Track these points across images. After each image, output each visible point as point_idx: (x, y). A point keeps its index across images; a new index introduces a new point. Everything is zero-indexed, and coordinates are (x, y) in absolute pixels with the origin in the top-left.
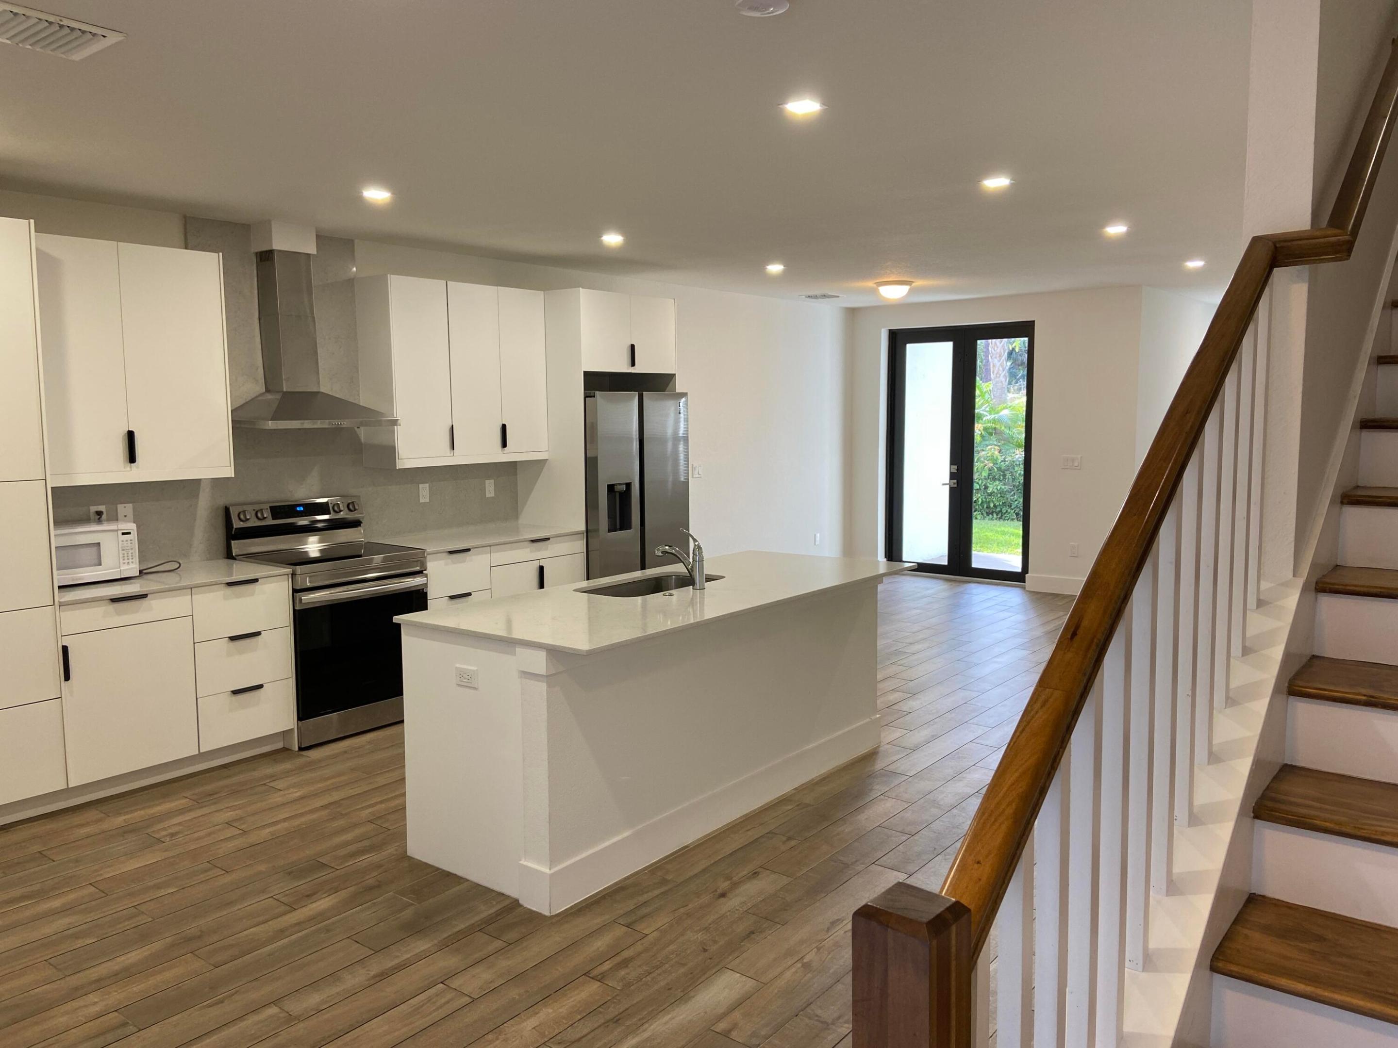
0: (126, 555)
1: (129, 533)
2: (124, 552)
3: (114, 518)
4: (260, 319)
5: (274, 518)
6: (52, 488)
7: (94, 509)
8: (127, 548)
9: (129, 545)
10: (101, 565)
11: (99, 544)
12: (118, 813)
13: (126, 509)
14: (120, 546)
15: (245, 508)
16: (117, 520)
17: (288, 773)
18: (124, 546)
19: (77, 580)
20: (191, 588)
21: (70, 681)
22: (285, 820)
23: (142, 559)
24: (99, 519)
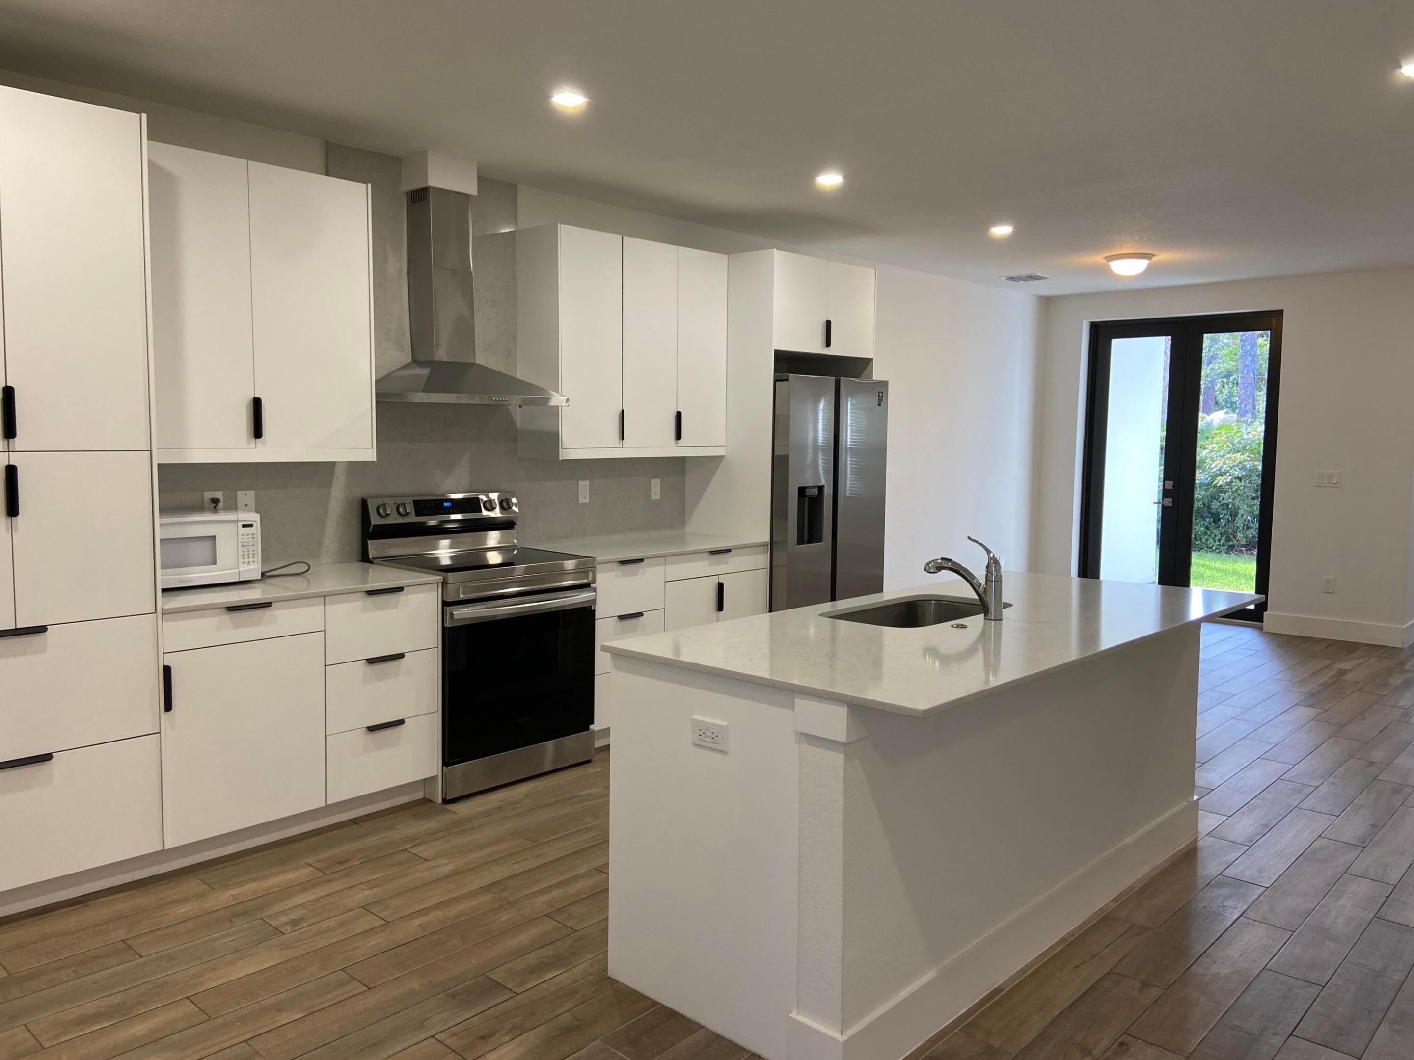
0: (246, 553)
1: (251, 525)
2: (244, 549)
3: (233, 506)
4: (408, 273)
5: (417, 515)
6: (159, 465)
7: (208, 495)
8: (248, 544)
9: (251, 539)
10: (215, 564)
11: (214, 537)
12: (226, 886)
13: (246, 497)
14: (239, 539)
15: (387, 501)
16: (236, 509)
17: (432, 835)
18: (243, 541)
19: (185, 581)
20: (324, 596)
21: (172, 711)
22: (438, 906)
23: (265, 559)
24: (215, 507)
